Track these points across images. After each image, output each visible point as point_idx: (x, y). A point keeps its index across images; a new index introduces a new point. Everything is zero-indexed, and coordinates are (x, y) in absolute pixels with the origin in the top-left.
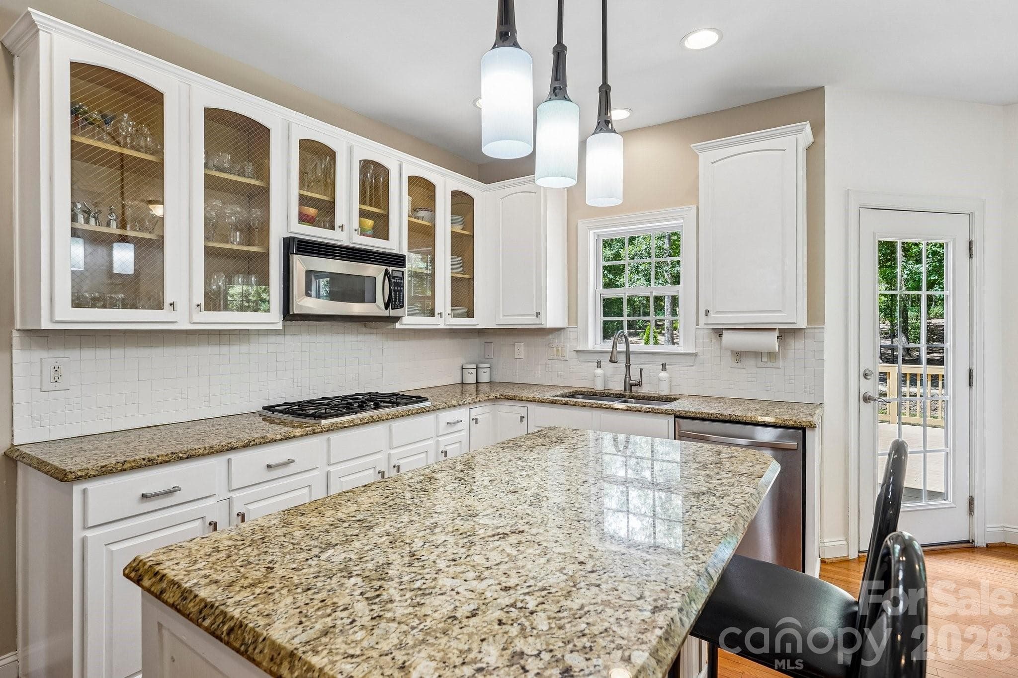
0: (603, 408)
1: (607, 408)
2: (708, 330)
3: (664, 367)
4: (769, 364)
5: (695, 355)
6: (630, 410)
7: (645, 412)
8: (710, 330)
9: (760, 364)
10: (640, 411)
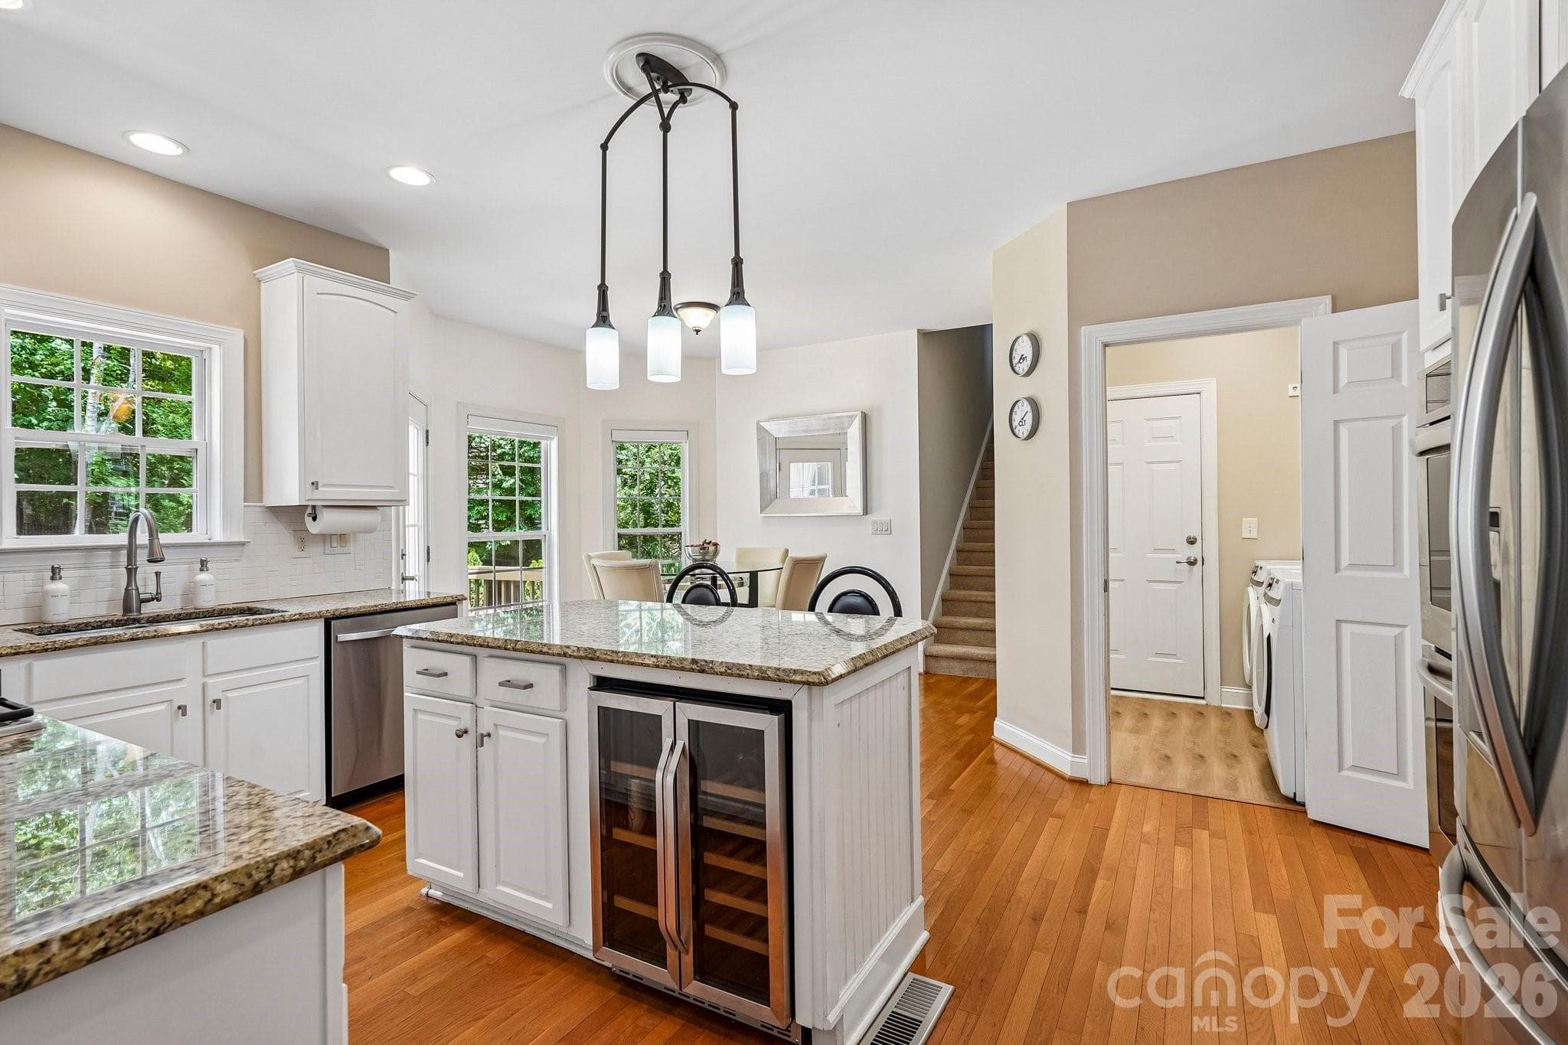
0: (217, 629)
1: (226, 628)
2: (258, 509)
3: (204, 565)
4: (338, 550)
5: (242, 544)
6: (268, 623)
7: (292, 620)
8: (265, 509)
9: (328, 550)
10: (284, 621)
